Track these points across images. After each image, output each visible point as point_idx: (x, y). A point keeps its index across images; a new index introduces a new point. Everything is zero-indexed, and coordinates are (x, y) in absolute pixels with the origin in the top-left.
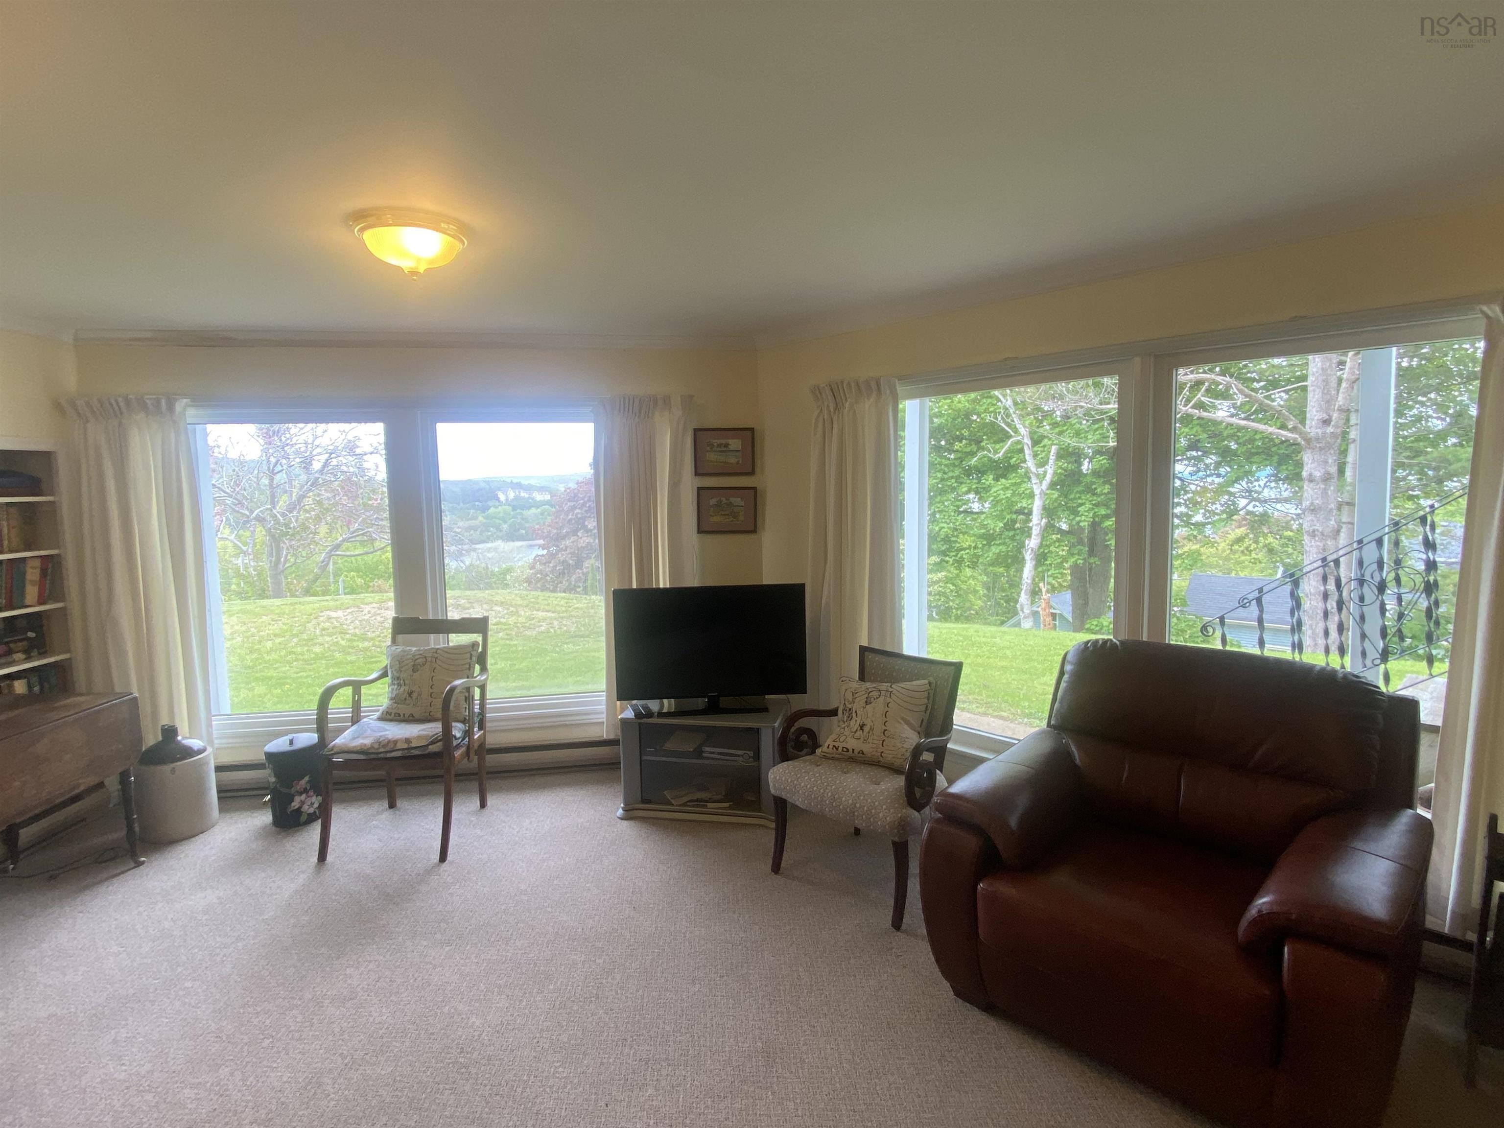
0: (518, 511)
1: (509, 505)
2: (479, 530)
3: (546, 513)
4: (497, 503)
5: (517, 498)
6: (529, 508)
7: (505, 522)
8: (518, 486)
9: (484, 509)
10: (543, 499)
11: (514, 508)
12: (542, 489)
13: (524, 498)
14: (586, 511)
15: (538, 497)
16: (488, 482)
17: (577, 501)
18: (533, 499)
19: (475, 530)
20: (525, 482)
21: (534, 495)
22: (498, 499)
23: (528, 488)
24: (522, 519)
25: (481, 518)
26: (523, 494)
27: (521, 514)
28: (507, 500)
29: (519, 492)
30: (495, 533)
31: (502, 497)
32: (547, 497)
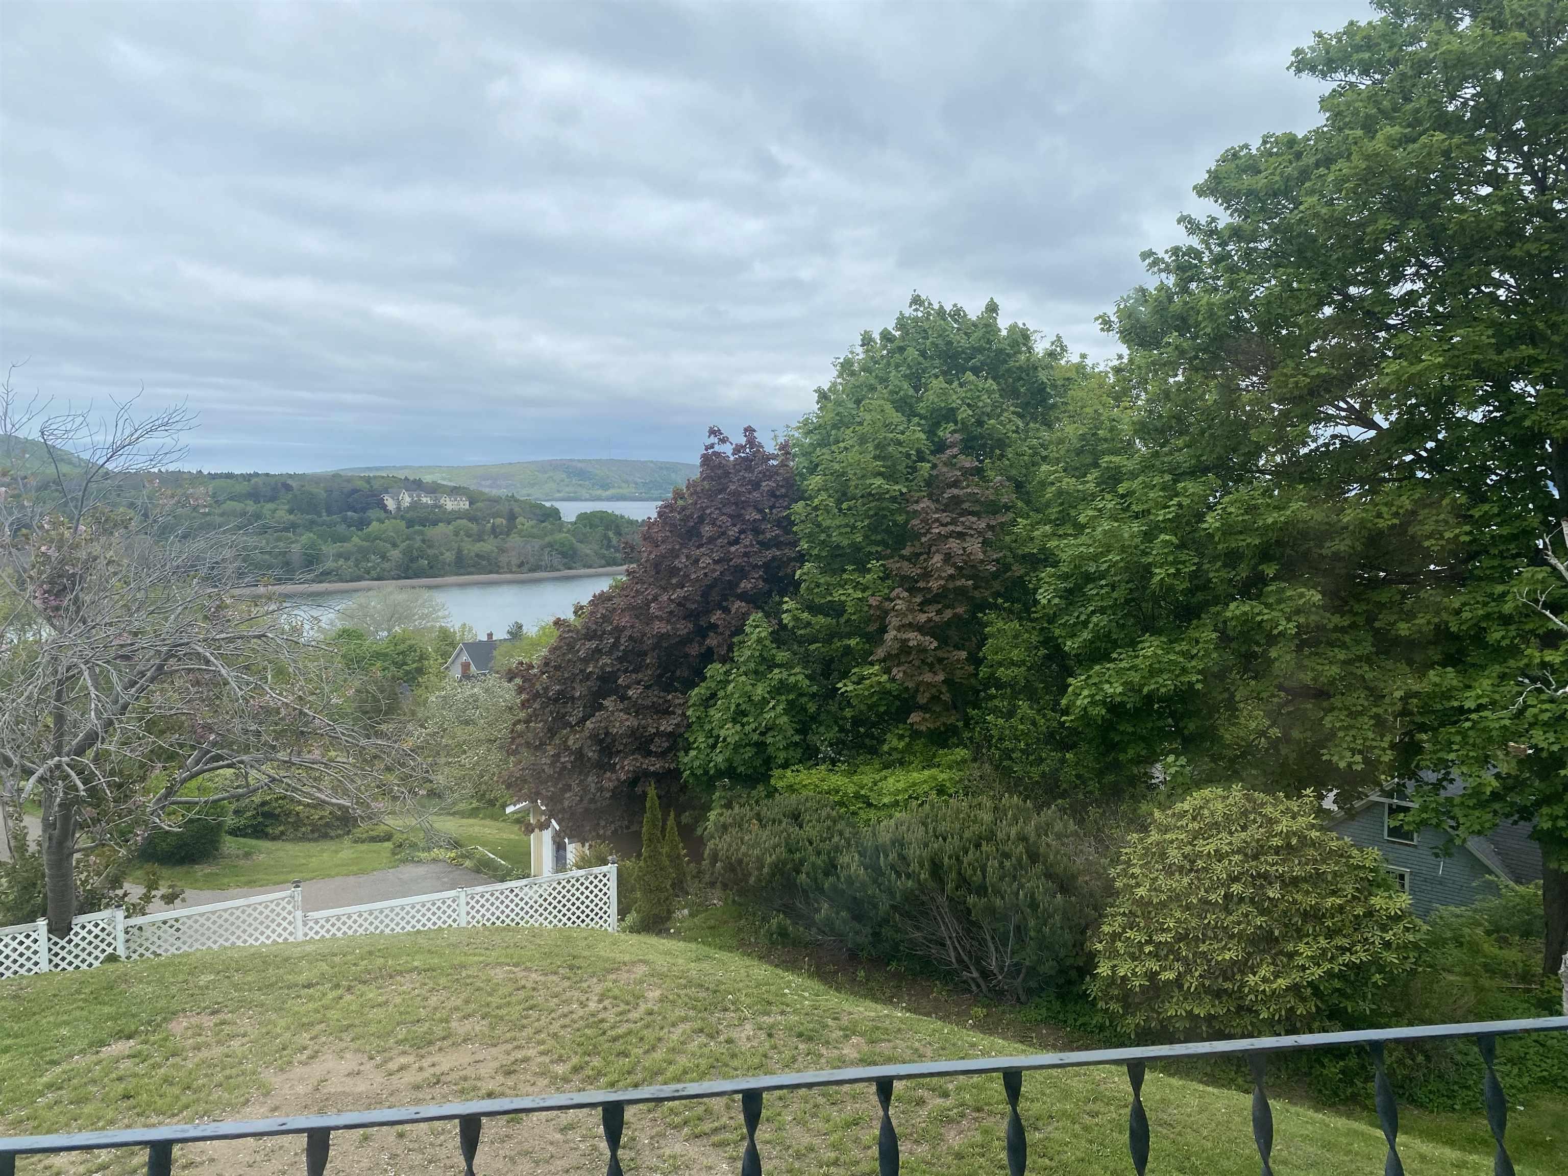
0: (417, 528)
1: (403, 518)
2: (353, 559)
3: (462, 533)
4: (383, 515)
5: (414, 506)
6: (435, 523)
7: (395, 545)
8: (417, 485)
9: (362, 524)
10: (456, 508)
11: (410, 524)
12: (455, 491)
13: (426, 506)
14: (618, 658)
15: (450, 504)
16: (368, 480)
17: (601, 638)
18: (440, 507)
19: (347, 559)
20: (427, 478)
21: (442, 501)
22: (384, 508)
23: (434, 489)
24: (423, 541)
25: (355, 539)
26: (426, 500)
27: (421, 533)
28: (399, 508)
29: (419, 496)
30: (378, 564)
31: (391, 504)
32: (464, 505)
